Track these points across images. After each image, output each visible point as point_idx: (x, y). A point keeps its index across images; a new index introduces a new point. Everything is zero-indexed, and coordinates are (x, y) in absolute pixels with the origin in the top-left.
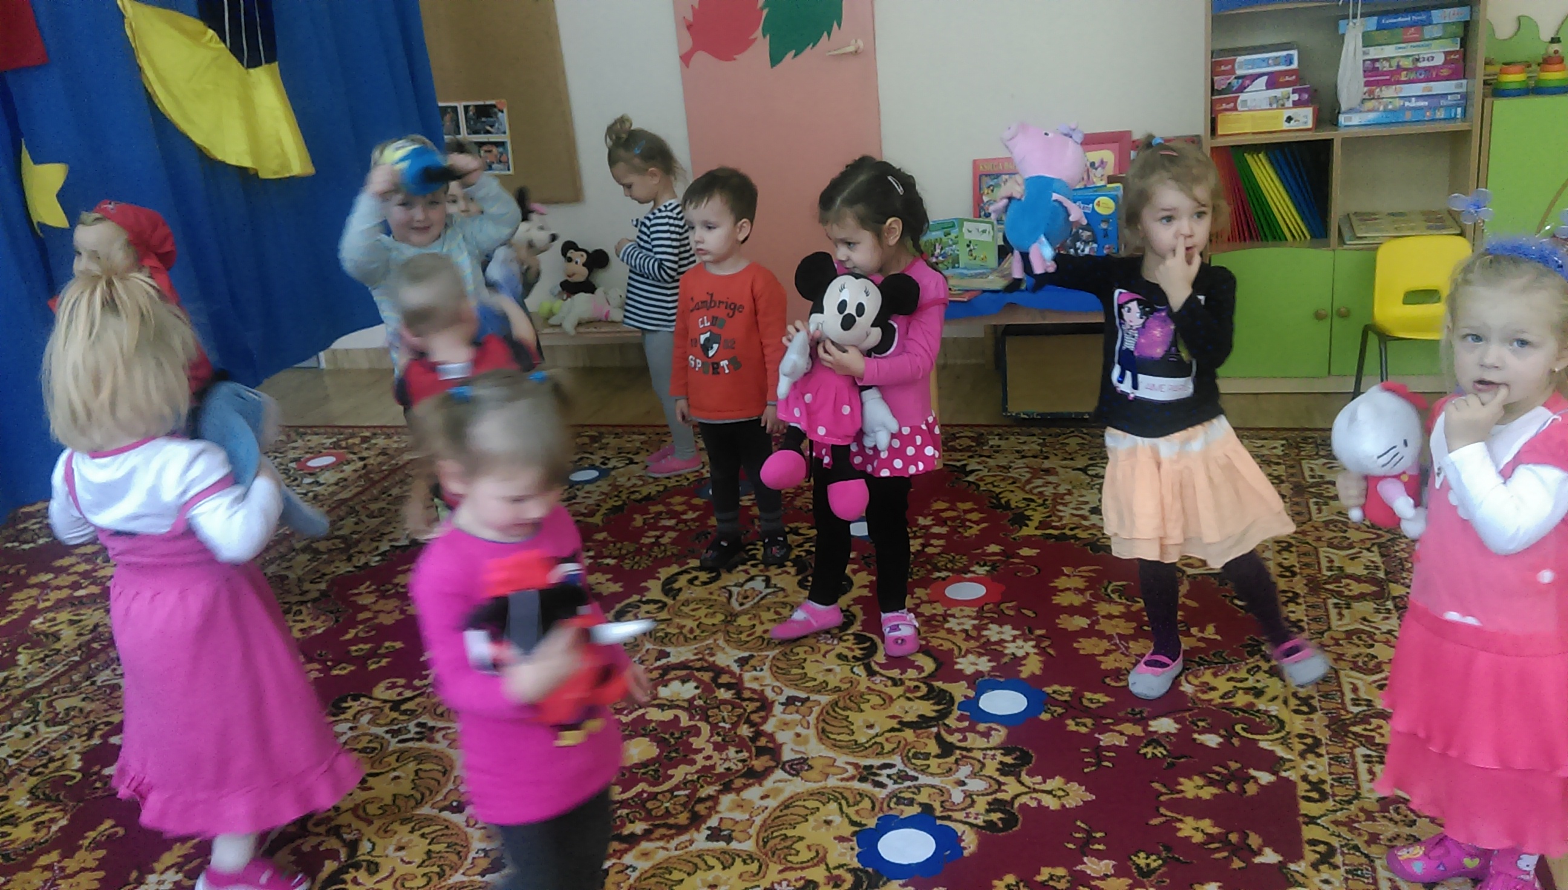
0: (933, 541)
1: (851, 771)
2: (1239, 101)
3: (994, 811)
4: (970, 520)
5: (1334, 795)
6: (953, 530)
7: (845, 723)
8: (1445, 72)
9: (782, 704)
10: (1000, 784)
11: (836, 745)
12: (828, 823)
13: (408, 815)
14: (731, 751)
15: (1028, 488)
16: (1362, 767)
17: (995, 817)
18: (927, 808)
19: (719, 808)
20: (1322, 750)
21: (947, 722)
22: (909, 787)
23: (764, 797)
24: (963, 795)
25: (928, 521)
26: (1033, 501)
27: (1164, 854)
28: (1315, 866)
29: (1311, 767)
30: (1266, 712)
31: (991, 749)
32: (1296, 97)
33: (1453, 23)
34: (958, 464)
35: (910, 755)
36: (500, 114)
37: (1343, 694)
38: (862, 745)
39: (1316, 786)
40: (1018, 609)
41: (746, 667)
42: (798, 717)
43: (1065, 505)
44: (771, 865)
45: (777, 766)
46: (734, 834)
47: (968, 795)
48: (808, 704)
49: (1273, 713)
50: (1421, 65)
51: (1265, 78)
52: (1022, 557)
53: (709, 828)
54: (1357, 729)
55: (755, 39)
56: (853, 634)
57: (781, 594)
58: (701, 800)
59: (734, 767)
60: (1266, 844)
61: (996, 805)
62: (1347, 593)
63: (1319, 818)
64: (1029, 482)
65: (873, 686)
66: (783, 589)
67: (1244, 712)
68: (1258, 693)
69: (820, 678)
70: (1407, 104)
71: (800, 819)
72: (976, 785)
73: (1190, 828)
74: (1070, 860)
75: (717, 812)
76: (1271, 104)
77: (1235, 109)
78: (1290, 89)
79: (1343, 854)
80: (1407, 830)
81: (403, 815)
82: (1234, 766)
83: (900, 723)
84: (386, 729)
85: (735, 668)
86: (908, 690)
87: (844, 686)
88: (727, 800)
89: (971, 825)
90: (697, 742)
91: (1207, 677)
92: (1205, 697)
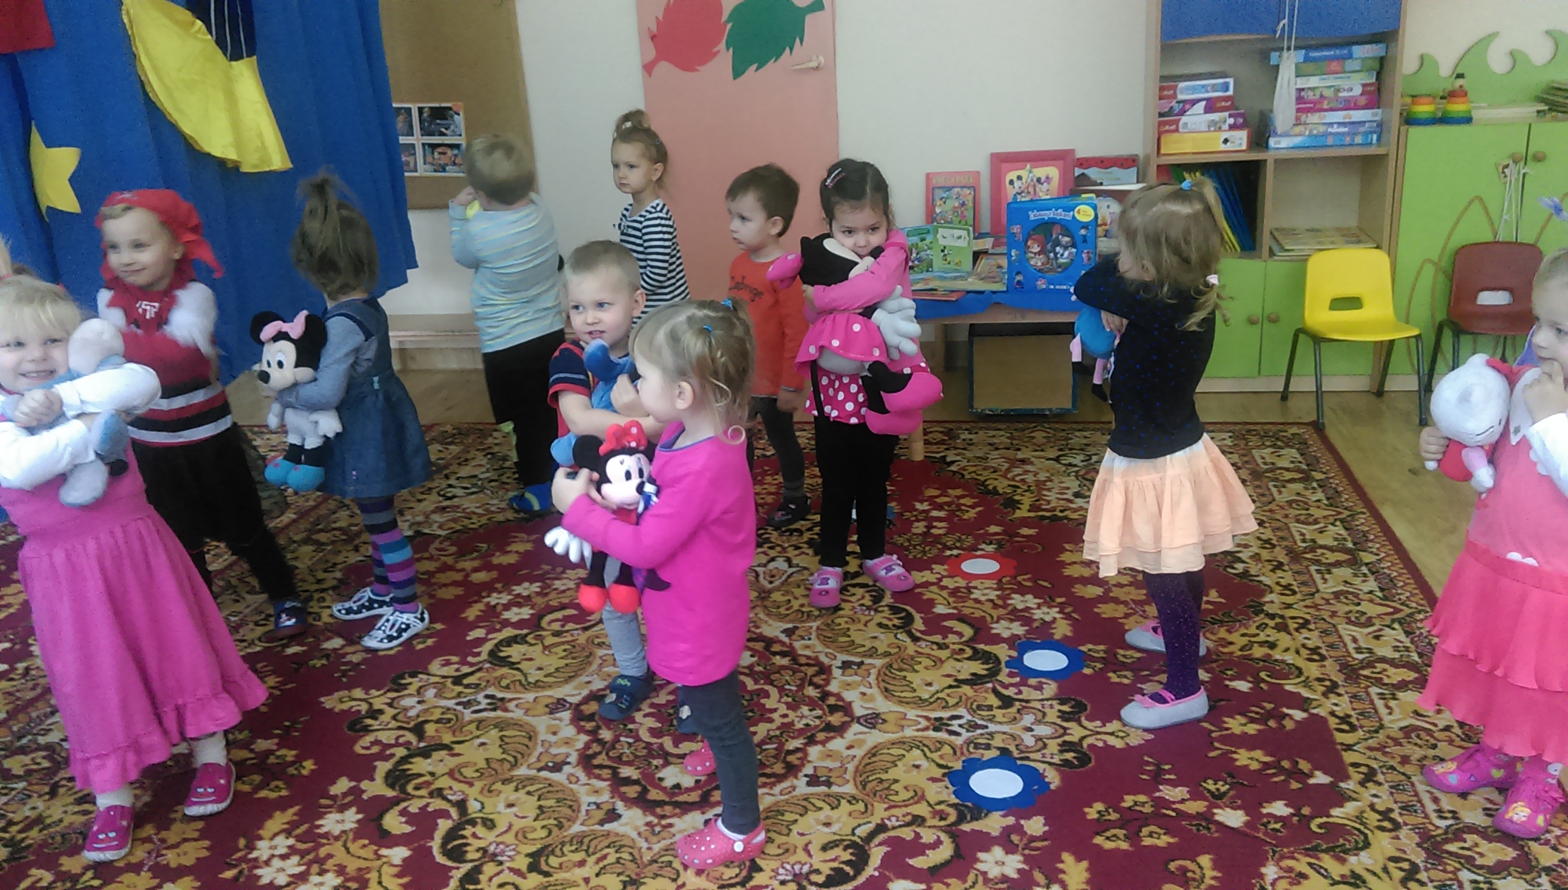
0: (935, 524)
1: (924, 723)
2: (1181, 123)
3: (1067, 751)
4: (964, 505)
5: (1362, 727)
6: (952, 513)
7: (905, 683)
8: (1363, 101)
9: (840, 668)
10: (1065, 729)
11: (901, 702)
12: (917, 767)
13: (507, 776)
14: (805, 710)
15: (1009, 476)
16: (1379, 704)
17: (1070, 756)
18: (1004, 751)
19: (809, 759)
20: (1341, 690)
21: (999, 678)
22: (982, 734)
23: (849, 747)
24: (1033, 739)
25: (925, 506)
26: (1018, 487)
27: (1229, 780)
28: (1362, 783)
29: (1336, 705)
30: (1283, 662)
31: (1047, 700)
32: (1231, 121)
33: (1370, 58)
34: (938, 455)
35: (974, 707)
36: (456, 116)
37: (1345, 645)
38: (926, 700)
39: (1345, 719)
40: (1034, 580)
41: (794, 637)
42: (858, 678)
43: (1049, 490)
44: (875, 804)
45: (852, 721)
46: (832, 780)
47: (1039, 739)
48: (863, 667)
49: (1291, 662)
50: (1341, 94)
51: (1203, 103)
52: (1023, 536)
53: (806, 776)
54: (1366, 672)
55: (719, 51)
56: (887, 606)
57: (806, 572)
58: (790, 752)
59: (811, 723)
60: (1316, 767)
61: (1066, 747)
62: (1324, 561)
63: (1355, 744)
64: (1008, 470)
65: (920, 650)
66: (806, 568)
67: (1264, 661)
68: (1272, 646)
69: (868, 644)
70: (1330, 130)
71: (889, 765)
72: (1043, 730)
73: (1246, 758)
74: (1149, 788)
75: (809, 762)
76: (1209, 127)
77: (1177, 130)
78: (1226, 114)
79: (1383, 773)
80: (1431, 753)
81: (503, 777)
82: (1269, 706)
83: (956, 680)
84: (454, 701)
85: (784, 638)
86: (954, 652)
87: (893, 651)
88: (814, 751)
89: (1050, 764)
90: (770, 704)
91: (1222, 633)
92: (1225, 650)
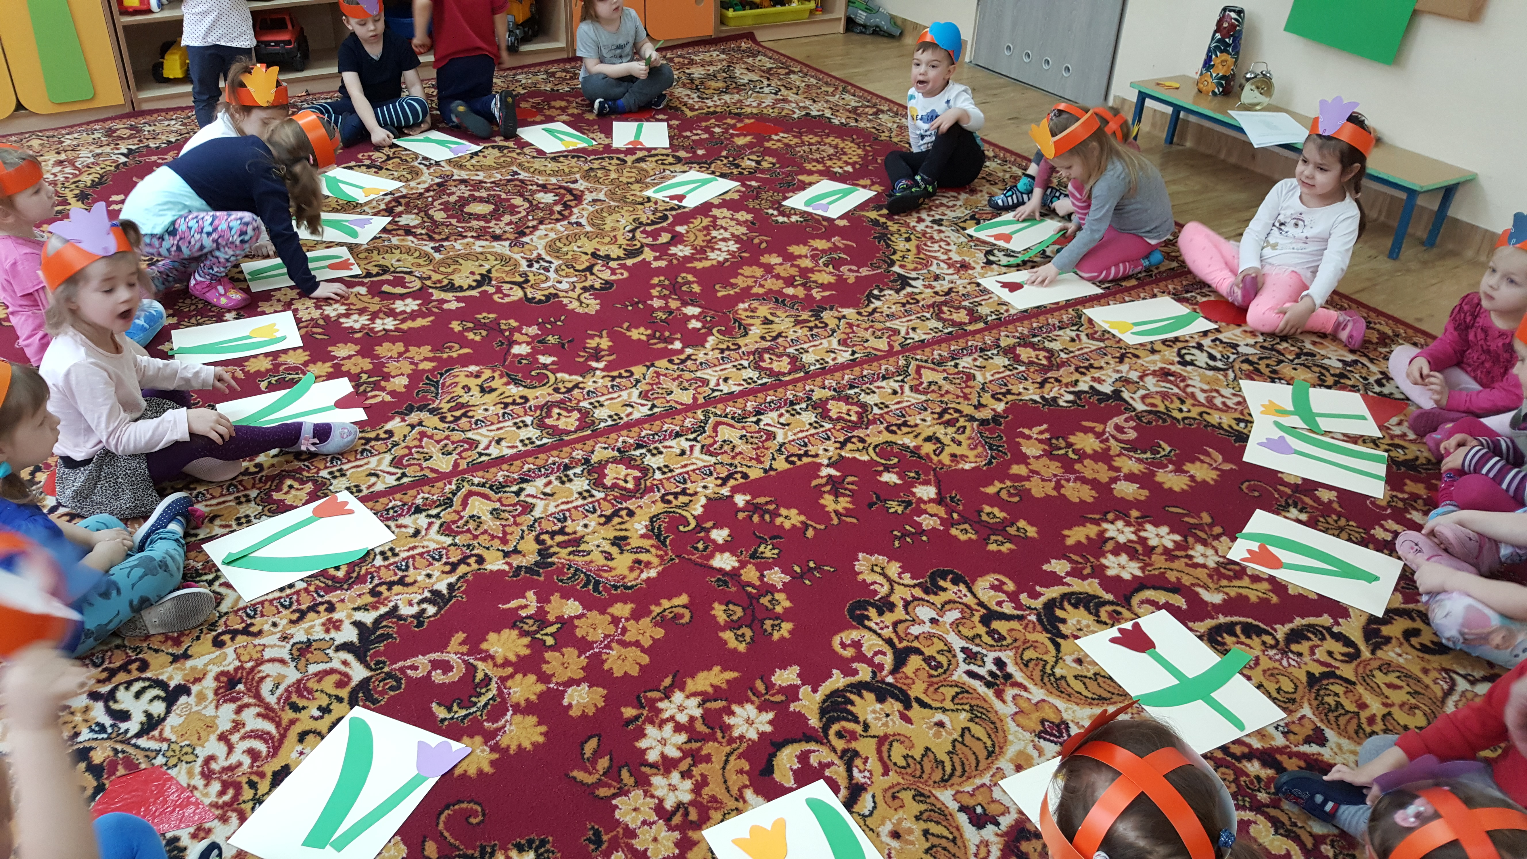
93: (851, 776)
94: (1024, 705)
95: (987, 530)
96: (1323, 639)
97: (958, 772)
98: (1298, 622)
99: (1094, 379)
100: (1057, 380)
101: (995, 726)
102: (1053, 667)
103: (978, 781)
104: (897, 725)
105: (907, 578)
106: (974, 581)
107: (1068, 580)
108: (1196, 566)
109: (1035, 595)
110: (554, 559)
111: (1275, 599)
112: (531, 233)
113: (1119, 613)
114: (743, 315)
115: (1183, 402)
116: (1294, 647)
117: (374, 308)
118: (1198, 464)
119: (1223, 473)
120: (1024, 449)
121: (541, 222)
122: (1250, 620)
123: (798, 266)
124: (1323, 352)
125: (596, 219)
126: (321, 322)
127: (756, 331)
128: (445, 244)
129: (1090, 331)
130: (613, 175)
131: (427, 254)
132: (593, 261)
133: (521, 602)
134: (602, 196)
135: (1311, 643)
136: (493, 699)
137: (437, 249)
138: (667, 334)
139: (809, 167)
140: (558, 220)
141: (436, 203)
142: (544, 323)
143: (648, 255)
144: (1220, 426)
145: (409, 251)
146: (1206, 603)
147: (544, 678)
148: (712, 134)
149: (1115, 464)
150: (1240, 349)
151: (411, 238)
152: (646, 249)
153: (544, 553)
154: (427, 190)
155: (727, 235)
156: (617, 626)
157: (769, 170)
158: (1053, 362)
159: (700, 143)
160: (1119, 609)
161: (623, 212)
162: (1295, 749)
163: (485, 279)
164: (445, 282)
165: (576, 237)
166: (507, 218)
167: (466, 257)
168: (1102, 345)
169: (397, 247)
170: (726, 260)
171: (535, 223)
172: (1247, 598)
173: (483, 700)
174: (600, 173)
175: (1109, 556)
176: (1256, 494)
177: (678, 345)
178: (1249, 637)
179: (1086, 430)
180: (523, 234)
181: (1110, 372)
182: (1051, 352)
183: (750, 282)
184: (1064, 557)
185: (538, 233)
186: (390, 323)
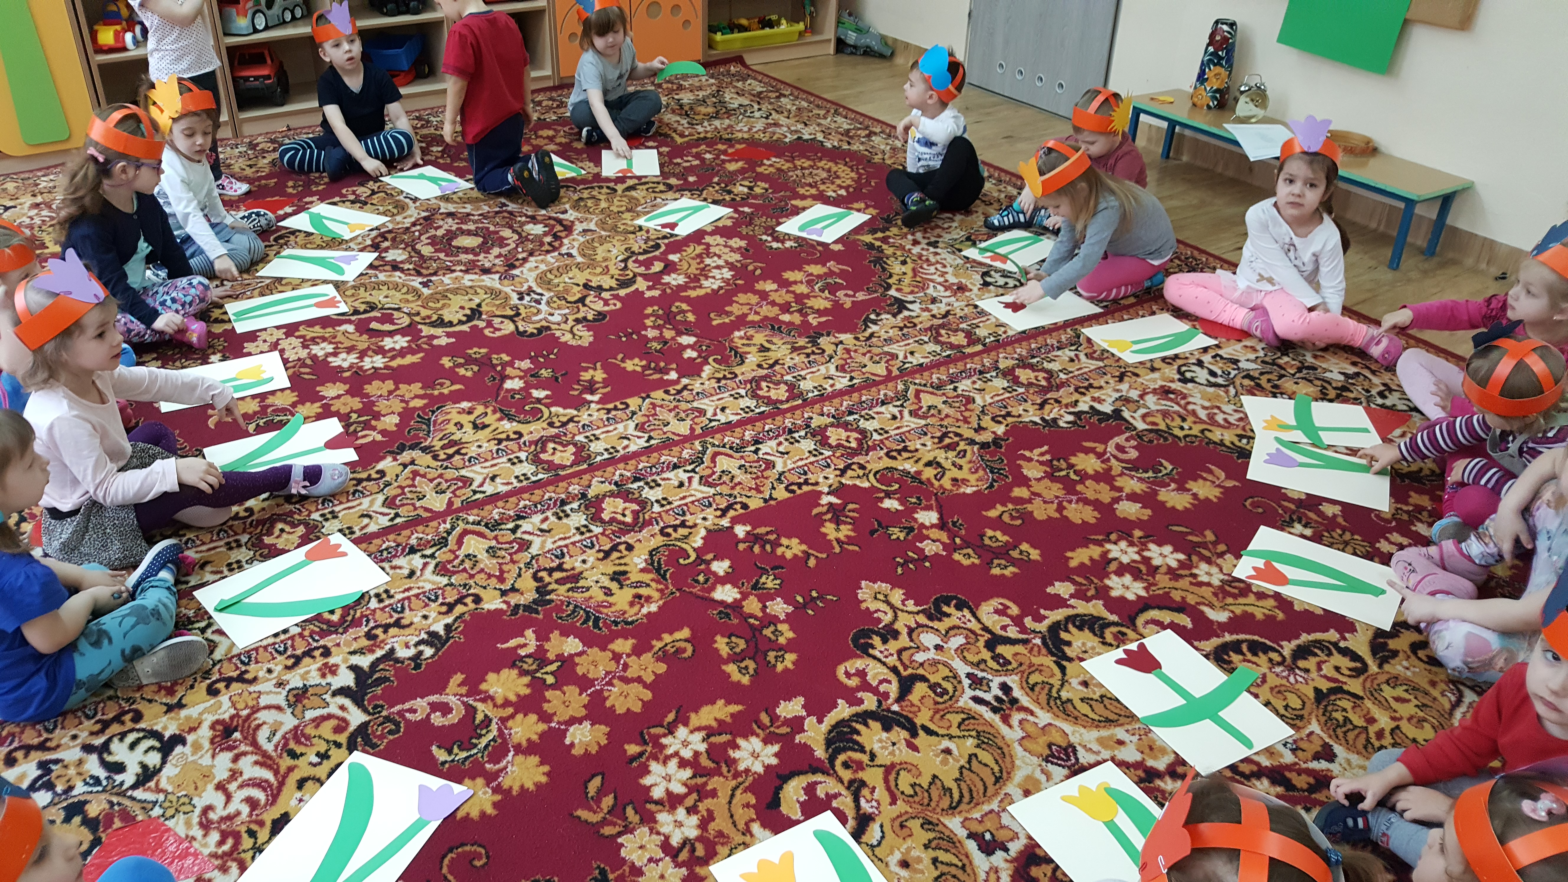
93: (858, 807)
94: (1031, 729)
95: (989, 554)
96: (1330, 654)
97: (966, 798)
98: (1305, 638)
99: (1094, 399)
100: (1057, 401)
101: (1002, 752)
102: (1059, 691)
103: (986, 808)
104: (903, 753)
105: (911, 605)
106: (978, 606)
107: (1072, 602)
108: (1201, 584)
109: (1039, 619)
110: (552, 596)
111: (1280, 616)
112: (521, 265)
113: (1124, 634)
114: (739, 343)
115: (1184, 420)
116: (1301, 664)
117: (362, 346)
118: (1200, 481)
119: (1226, 491)
120: (1025, 472)
121: (531, 254)
122: (1256, 638)
123: (793, 292)
124: (1324, 365)
125: (588, 250)
126: (309, 362)
127: (753, 359)
128: (433, 278)
129: (1089, 351)
130: (603, 204)
131: (415, 290)
132: (585, 292)
133: (520, 640)
134: (592, 226)
135: (1317, 659)
136: (494, 740)
137: (425, 285)
138: (662, 364)
139: (802, 191)
140: (548, 252)
141: (423, 238)
142: (536, 356)
143: (641, 284)
144: (1222, 443)
145: (396, 287)
146: (1212, 622)
147: (545, 717)
148: (703, 160)
149: (1117, 484)
150: (1241, 365)
151: (398, 273)
152: (639, 279)
153: (543, 590)
154: (414, 224)
155: (721, 262)
156: (618, 662)
157: (762, 195)
158: (1053, 383)
159: (691, 170)
160: (1124, 630)
161: (615, 242)
162: (1304, 766)
163: (476, 313)
164: (435, 317)
165: (568, 269)
166: (496, 251)
167: (455, 291)
168: (1101, 364)
169: (385, 283)
170: (720, 288)
171: (524, 255)
172: (1252, 616)
173: (484, 742)
174: (590, 203)
175: (1113, 576)
176: (1260, 510)
177: (673, 375)
178: (1255, 654)
179: (1087, 451)
180: (512, 266)
181: (1109, 391)
182: (1050, 373)
183: (745, 309)
184: (1067, 579)
185: (527, 265)
186: (379, 361)
